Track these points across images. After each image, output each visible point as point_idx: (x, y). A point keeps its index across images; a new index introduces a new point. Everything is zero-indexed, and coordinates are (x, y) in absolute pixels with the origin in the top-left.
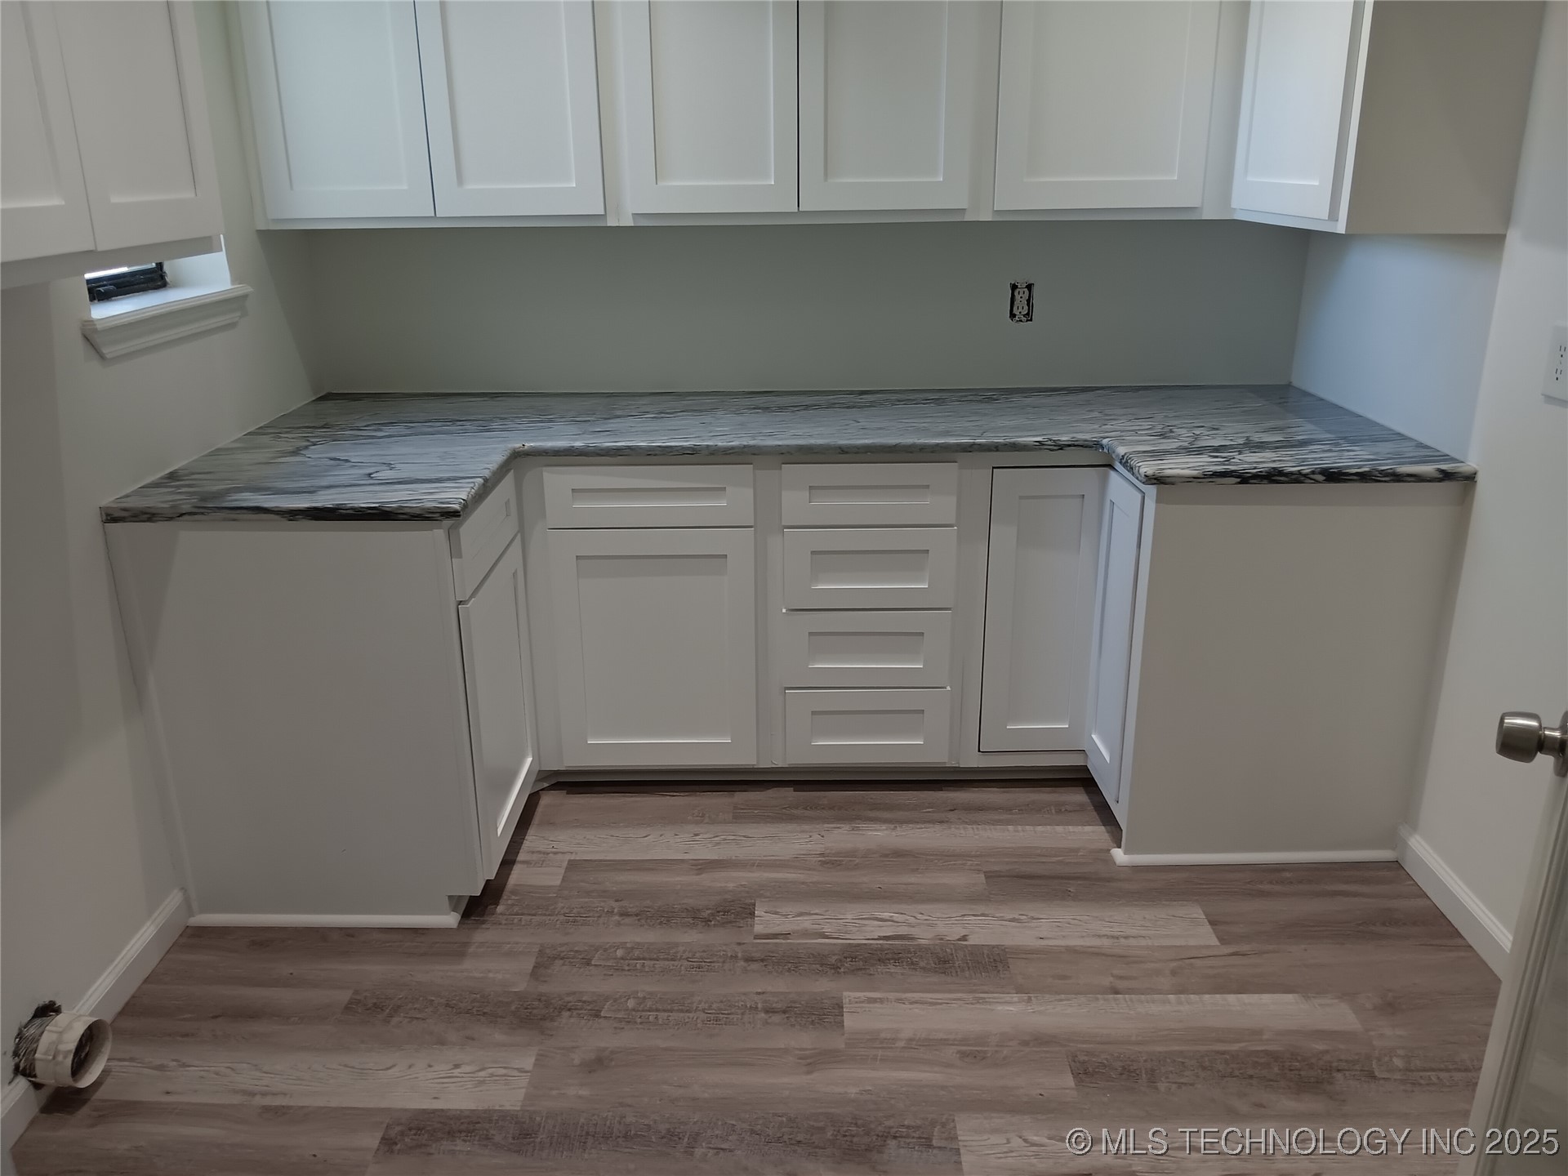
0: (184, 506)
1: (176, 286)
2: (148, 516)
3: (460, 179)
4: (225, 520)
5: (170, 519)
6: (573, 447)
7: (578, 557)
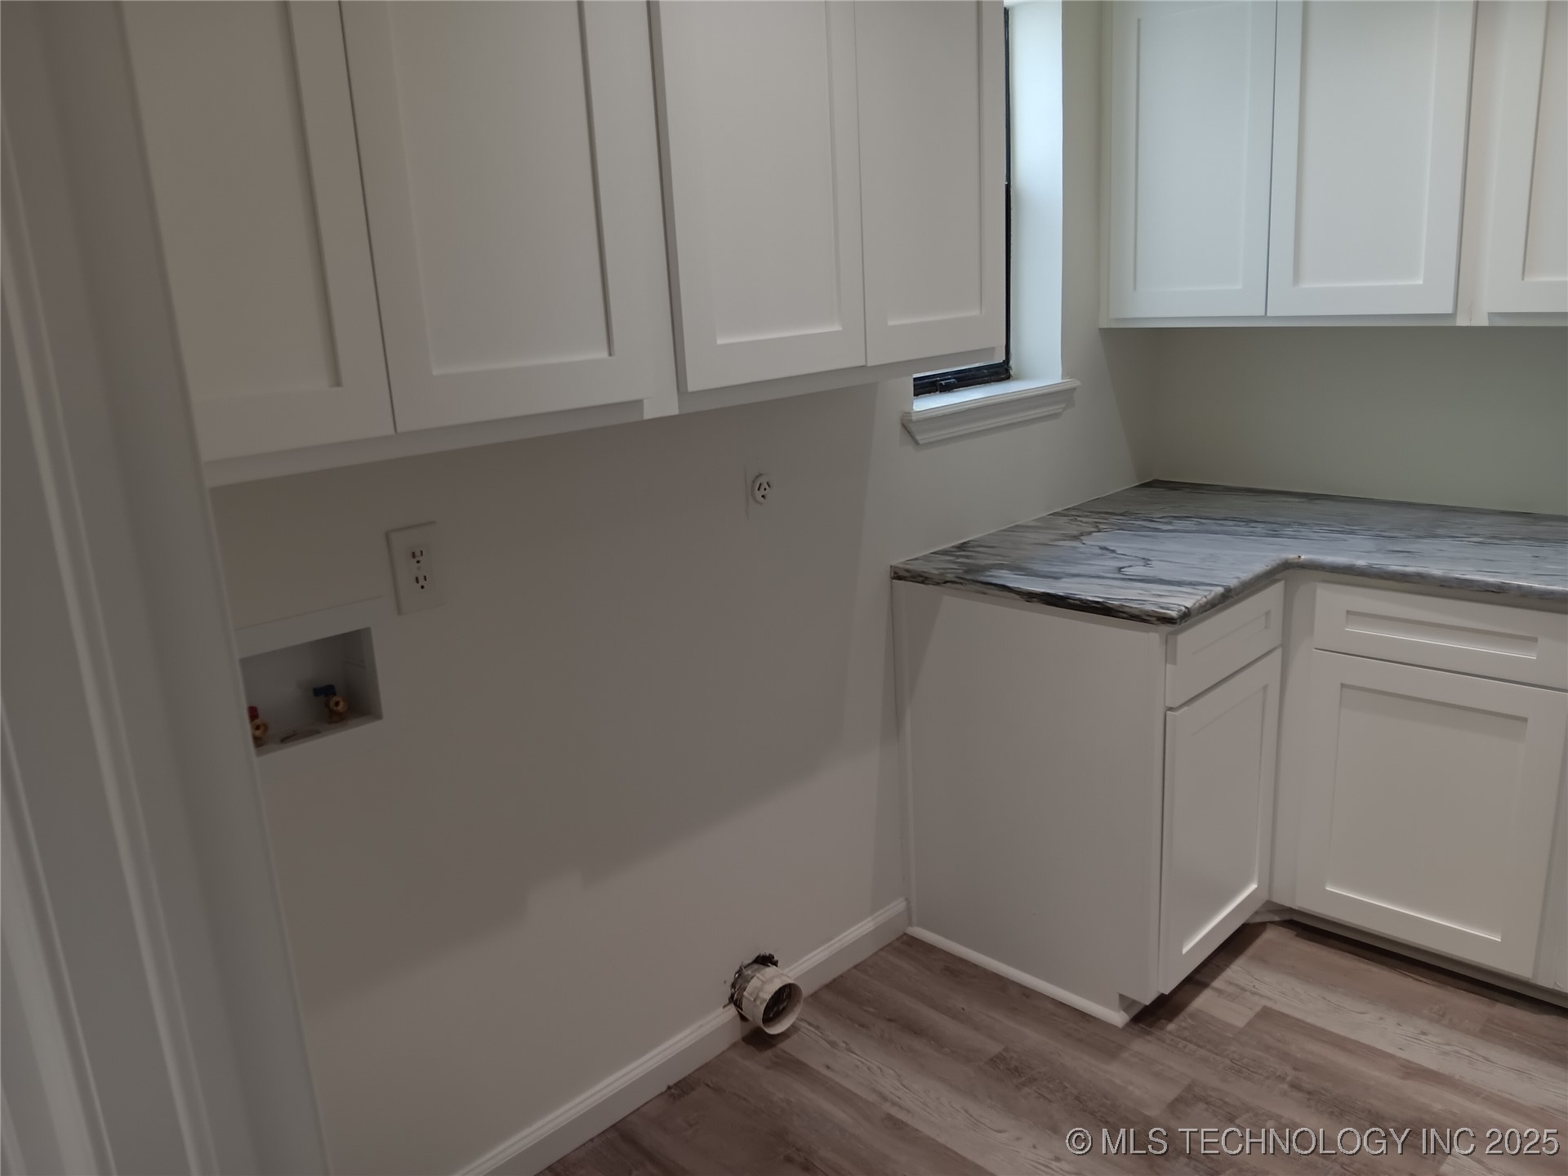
0: (949, 575)
1: (1017, 378)
2: (921, 578)
3: (1297, 277)
4: (977, 592)
5: (938, 584)
6: (1354, 565)
7: (1343, 685)
